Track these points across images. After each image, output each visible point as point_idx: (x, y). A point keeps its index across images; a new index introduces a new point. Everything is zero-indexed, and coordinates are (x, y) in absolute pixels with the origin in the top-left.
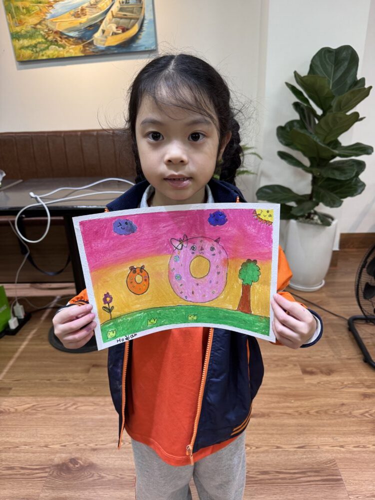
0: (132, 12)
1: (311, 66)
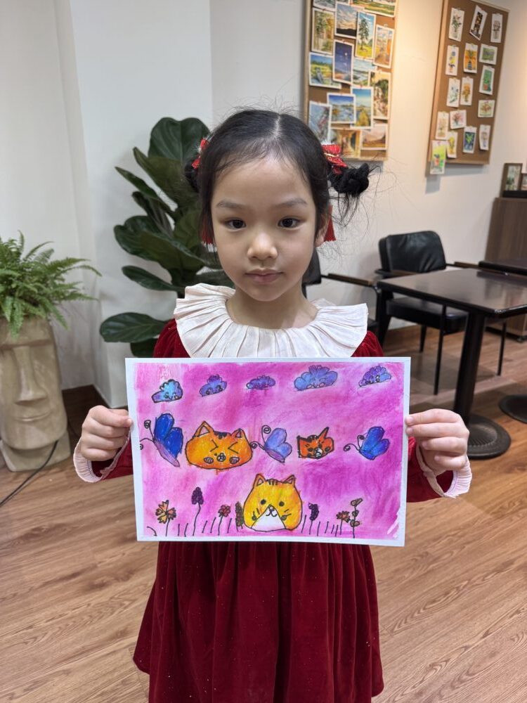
1: (152, 141)
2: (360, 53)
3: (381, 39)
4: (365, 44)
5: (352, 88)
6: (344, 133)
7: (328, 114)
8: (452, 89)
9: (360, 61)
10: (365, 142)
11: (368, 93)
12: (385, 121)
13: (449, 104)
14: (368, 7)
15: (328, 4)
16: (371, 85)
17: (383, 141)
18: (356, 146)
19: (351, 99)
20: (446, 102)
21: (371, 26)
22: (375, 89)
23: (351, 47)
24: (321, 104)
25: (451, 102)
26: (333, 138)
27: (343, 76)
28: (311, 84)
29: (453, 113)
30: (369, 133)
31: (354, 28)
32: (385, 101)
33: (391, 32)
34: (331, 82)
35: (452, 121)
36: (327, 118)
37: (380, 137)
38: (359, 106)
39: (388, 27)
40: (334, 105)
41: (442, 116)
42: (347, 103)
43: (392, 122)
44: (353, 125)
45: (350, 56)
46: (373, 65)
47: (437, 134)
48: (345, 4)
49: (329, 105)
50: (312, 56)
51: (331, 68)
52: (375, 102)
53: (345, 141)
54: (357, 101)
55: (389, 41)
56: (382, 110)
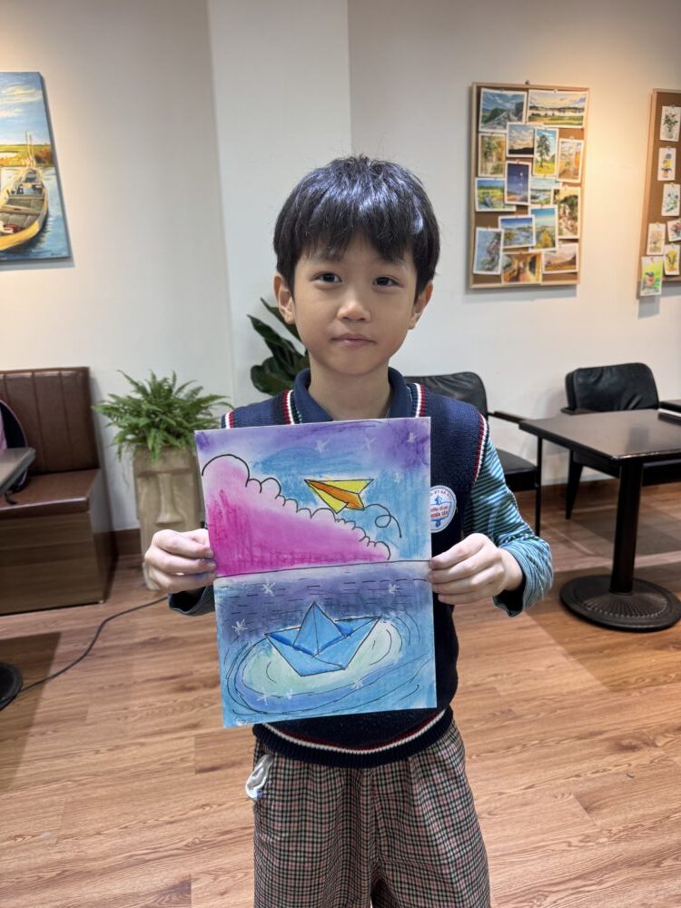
0: (28, 205)
2: (539, 171)
3: (567, 153)
4: (545, 161)
5: (529, 209)
6: (520, 258)
7: (499, 239)
8: (669, 195)
9: (540, 179)
10: (548, 265)
11: (551, 212)
12: (575, 241)
13: (664, 213)
14: (547, 122)
15: (498, 127)
16: (555, 203)
17: (573, 262)
18: (536, 270)
19: (530, 220)
20: (660, 212)
21: (553, 142)
22: (559, 208)
23: (527, 166)
24: (491, 230)
25: (668, 211)
26: (505, 264)
27: (518, 197)
28: (478, 210)
29: (671, 224)
30: (553, 254)
31: (531, 146)
32: (575, 219)
33: (579, 144)
34: (502, 205)
35: (671, 233)
36: (498, 243)
37: (569, 259)
38: (539, 226)
39: (576, 138)
40: (506, 229)
41: (655, 228)
42: (526, 225)
43: (584, 242)
44: (532, 247)
45: (526, 176)
46: (557, 182)
47: (648, 250)
48: (519, 123)
49: (501, 229)
50: (479, 182)
51: (503, 190)
52: (561, 221)
53: (521, 265)
54: (536, 222)
55: (577, 154)
56: (570, 228)
